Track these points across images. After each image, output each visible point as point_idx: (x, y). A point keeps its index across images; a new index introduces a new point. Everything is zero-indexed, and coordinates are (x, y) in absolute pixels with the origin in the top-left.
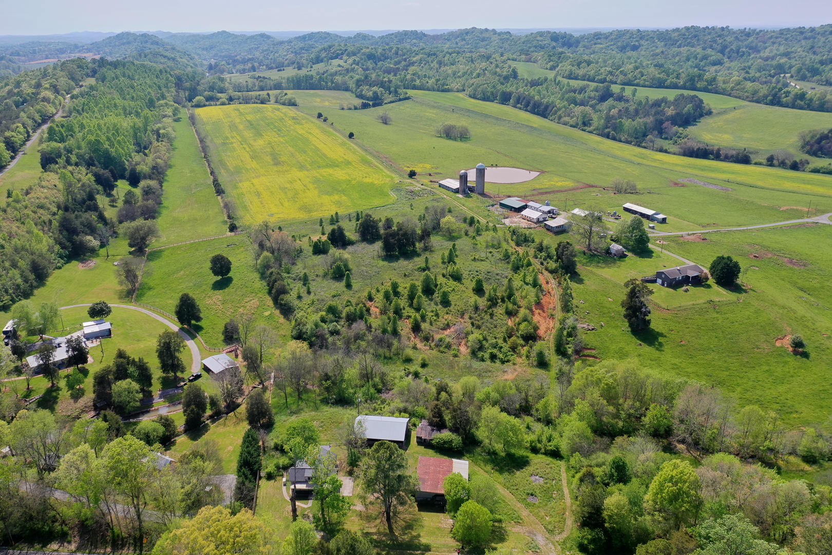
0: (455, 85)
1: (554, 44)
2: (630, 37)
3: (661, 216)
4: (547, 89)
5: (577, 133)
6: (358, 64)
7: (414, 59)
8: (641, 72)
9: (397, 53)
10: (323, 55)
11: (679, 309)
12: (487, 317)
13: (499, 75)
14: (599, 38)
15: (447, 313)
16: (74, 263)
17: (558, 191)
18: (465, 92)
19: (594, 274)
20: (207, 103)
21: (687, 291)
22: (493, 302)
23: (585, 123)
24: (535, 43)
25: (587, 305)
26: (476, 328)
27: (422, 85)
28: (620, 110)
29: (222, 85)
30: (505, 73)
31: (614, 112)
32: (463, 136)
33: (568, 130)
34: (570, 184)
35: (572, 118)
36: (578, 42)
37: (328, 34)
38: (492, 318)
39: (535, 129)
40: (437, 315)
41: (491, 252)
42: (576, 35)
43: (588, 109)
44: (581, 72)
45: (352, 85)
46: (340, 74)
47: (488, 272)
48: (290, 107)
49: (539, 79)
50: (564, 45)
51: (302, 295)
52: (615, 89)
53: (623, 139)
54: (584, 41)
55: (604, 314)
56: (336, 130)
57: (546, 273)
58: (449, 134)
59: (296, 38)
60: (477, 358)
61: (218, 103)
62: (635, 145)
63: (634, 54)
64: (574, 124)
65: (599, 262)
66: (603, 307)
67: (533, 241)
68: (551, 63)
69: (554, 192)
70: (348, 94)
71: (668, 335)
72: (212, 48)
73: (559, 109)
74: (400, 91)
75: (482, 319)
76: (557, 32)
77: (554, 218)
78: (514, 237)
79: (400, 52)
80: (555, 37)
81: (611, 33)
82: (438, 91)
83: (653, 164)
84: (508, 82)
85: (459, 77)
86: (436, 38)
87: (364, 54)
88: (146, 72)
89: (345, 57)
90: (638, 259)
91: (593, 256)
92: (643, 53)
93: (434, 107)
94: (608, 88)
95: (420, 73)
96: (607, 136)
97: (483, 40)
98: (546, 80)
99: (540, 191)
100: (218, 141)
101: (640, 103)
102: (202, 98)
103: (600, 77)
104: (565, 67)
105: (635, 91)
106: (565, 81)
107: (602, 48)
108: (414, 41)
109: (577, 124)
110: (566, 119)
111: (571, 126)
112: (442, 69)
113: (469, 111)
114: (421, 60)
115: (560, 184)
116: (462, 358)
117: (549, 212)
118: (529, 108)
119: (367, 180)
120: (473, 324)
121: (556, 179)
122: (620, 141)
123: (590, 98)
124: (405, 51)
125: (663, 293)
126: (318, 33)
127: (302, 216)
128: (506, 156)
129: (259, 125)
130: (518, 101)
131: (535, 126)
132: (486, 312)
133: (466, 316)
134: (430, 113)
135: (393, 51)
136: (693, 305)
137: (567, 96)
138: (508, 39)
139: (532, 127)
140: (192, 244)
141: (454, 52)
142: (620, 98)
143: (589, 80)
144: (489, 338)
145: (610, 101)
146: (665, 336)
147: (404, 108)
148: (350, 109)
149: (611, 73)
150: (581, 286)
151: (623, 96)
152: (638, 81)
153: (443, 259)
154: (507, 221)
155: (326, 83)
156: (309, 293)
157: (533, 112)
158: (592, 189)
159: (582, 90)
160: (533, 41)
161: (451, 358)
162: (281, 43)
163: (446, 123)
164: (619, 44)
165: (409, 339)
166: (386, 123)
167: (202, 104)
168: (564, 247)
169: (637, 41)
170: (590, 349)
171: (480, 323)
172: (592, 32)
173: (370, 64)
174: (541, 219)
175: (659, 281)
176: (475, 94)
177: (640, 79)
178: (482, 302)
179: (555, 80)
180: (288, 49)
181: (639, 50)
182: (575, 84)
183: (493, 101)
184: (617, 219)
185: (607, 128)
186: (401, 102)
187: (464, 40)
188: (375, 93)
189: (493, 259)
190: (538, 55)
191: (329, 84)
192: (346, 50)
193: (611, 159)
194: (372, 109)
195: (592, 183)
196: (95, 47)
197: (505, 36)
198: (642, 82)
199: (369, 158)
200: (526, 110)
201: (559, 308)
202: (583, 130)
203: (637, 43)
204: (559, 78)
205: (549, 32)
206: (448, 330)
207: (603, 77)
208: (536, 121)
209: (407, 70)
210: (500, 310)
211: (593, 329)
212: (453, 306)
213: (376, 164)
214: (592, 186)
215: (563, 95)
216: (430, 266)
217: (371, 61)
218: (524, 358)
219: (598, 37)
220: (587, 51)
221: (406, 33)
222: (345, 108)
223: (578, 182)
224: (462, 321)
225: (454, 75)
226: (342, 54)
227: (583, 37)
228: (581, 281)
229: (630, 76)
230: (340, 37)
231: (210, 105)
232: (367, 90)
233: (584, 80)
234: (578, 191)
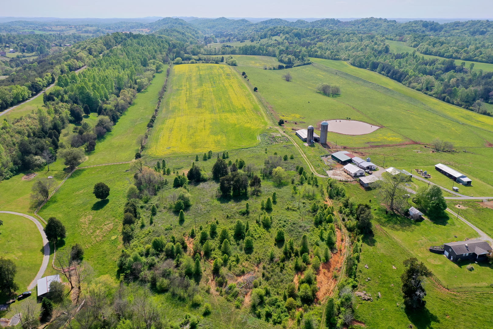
0: (343, 55)
1: (424, 29)
2: (481, 26)
3: (466, 180)
4: (407, 61)
5: (421, 95)
6: (287, 40)
7: (324, 37)
8: (480, 51)
9: (314, 33)
10: (269, 33)
11: (459, 290)
12: (278, 270)
13: (376, 50)
14: (458, 26)
15: (247, 260)
16: (22, 175)
17: (386, 146)
18: (349, 61)
19: (387, 236)
20: (183, 62)
21: (471, 269)
22: (287, 256)
23: (428, 89)
24: (410, 28)
25: (371, 270)
26: (265, 280)
27: (322, 55)
28: (458, 80)
29: (199, 51)
30: (380, 49)
31: (453, 80)
32: (336, 93)
33: (414, 92)
34: (398, 139)
35: (419, 83)
36: (441, 28)
37: (281, 20)
38: (281, 271)
39: (390, 90)
40: (238, 261)
41: (304, 203)
42: (441, 23)
43: (432, 78)
44: (434, 50)
45: (277, 53)
46: (274, 46)
47: (294, 224)
48: (231, 67)
49: (402, 54)
50: (431, 29)
51: (145, 224)
52: (458, 63)
53: (455, 102)
54: (446, 27)
55: (384, 283)
56: (248, 85)
57: (344, 230)
58: (325, 91)
59: (262, 22)
60: (255, 313)
61: (190, 62)
62: (464, 108)
63: (481, 37)
64: (420, 89)
65: (396, 223)
66: (385, 275)
67: (344, 196)
68: (415, 43)
69: (383, 146)
70: (274, 59)
71: (441, 321)
72: (213, 27)
73: (410, 77)
74: (305, 59)
75: (273, 271)
76: (428, 21)
77: (371, 174)
78: (330, 188)
79: (316, 32)
80: (425, 24)
81: (467, 23)
82: (332, 59)
83: (475, 125)
84: (380, 56)
85: (349, 50)
86: (346, 23)
87: (293, 33)
88: (153, 42)
89: (281, 35)
90: (433, 225)
91: (394, 215)
92: (488, 36)
93: (325, 70)
94: (452, 63)
95: (323, 47)
96: (443, 99)
97: (376, 25)
98: (407, 54)
99: (373, 144)
100: (175, 88)
101: (475, 75)
102: (180, 58)
103: (448, 54)
104: (424, 46)
105: (473, 65)
106: (421, 56)
107: (458, 33)
108: (331, 25)
109: (422, 89)
110: (415, 84)
111: (418, 90)
112: (339, 44)
113: (347, 74)
114: (328, 38)
115: (391, 139)
116: (243, 309)
117: (368, 168)
118: (389, 75)
119: (248, 125)
120: (263, 275)
121: (389, 133)
122: (453, 104)
123: (437, 69)
124: (320, 32)
125: (447, 268)
126: (275, 19)
127: (188, 151)
128: (358, 111)
129: (204, 78)
130: (383, 69)
131: (390, 88)
132: (278, 264)
133: (261, 266)
134: (321, 75)
135: (312, 32)
136: (475, 287)
137: (420, 67)
138: (393, 25)
139: (387, 89)
140: (106, 166)
141: (352, 33)
142: (461, 70)
143: (439, 56)
144: (272, 293)
145: (451, 72)
146: (438, 321)
147: (306, 70)
148: (271, 69)
149: (457, 51)
150: (371, 248)
151: (463, 69)
152: (477, 58)
153: (262, 205)
154: (330, 173)
155: (263, 51)
156: (151, 223)
157: (392, 77)
158: (415, 146)
159: (433, 62)
160: (409, 27)
161: (233, 308)
162: (252, 25)
163: (324, 84)
164: (472, 30)
165: (207, 280)
166: (288, 81)
167: (180, 62)
168: (363, 210)
169: (485, 28)
170: (360, 322)
171: (269, 276)
172: (454, 22)
173: (296, 40)
174: (358, 174)
175: (447, 253)
176: (354, 63)
177: (478, 56)
178: (279, 253)
179: (414, 55)
180: (253, 29)
181: (486, 34)
182: (427, 58)
183: (366, 68)
184: (426, 178)
185: (444, 93)
186: (304, 66)
187: (364, 25)
188: (289, 59)
189: (303, 210)
190: (407, 37)
191: (265, 52)
192: (284, 30)
193: (441, 118)
194: (285, 70)
195: (417, 140)
196: (151, 25)
197: (392, 23)
198: (480, 59)
199: (260, 107)
200: (387, 76)
201: (344, 269)
202: (425, 93)
203: (485, 30)
204: (417, 53)
205: (421, 21)
206: (242, 278)
207: (451, 54)
208: (392, 84)
209: (316, 44)
210: (290, 265)
211: (369, 300)
212: (254, 253)
213: (262, 112)
214: (416, 143)
215: (417, 66)
216: (250, 211)
217: (297, 38)
218: (296, 321)
219: (457, 24)
220: (447, 35)
221: (327, 20)
222: (267, 68)
223: (406, 138)
224: (257, 269)
225: (346, 48)
226: (281, 33)
227: (446, 25)
228: (372, 243)
229: (471, 54)
230: (288, 22)
231: (185, 63)
232: (285, 57)
233: (436, 55)
234: (403, 147)
